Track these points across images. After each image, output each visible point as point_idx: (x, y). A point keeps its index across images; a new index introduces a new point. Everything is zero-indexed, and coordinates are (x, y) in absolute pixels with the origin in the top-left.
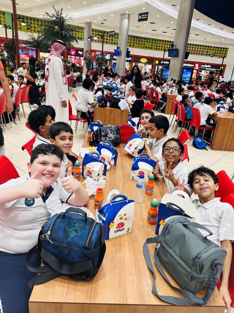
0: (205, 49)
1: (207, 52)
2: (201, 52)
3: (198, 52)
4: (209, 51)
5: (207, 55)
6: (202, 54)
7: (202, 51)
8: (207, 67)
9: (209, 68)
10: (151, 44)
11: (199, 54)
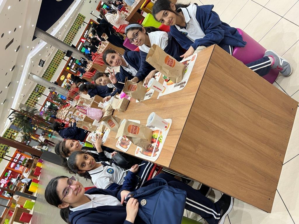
0: (73, 30)
1: (75, 29)
2: (74, 34)
3: (73, 35)
4: (75, 27)
5: (77, 30)
6: (75, 33)
7: (74, 32)
8: (87, 33)
9: (88, 32)
10: (52, 68)
11: (74, 35)
